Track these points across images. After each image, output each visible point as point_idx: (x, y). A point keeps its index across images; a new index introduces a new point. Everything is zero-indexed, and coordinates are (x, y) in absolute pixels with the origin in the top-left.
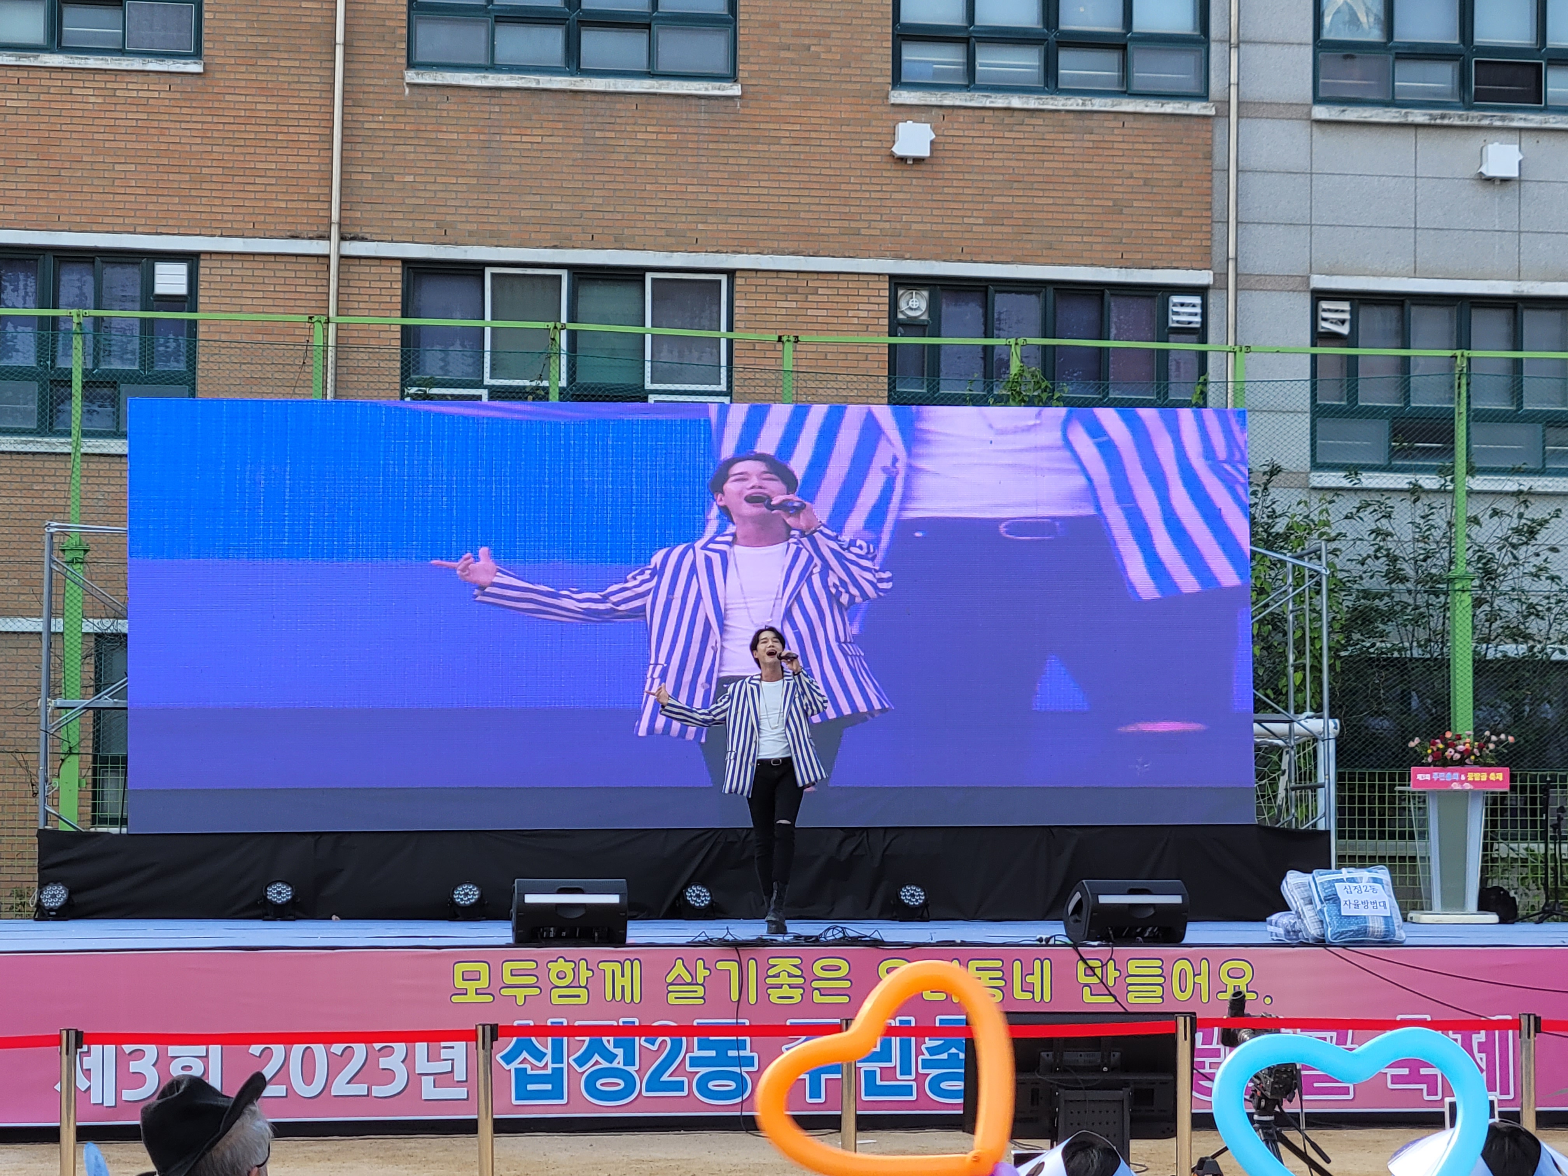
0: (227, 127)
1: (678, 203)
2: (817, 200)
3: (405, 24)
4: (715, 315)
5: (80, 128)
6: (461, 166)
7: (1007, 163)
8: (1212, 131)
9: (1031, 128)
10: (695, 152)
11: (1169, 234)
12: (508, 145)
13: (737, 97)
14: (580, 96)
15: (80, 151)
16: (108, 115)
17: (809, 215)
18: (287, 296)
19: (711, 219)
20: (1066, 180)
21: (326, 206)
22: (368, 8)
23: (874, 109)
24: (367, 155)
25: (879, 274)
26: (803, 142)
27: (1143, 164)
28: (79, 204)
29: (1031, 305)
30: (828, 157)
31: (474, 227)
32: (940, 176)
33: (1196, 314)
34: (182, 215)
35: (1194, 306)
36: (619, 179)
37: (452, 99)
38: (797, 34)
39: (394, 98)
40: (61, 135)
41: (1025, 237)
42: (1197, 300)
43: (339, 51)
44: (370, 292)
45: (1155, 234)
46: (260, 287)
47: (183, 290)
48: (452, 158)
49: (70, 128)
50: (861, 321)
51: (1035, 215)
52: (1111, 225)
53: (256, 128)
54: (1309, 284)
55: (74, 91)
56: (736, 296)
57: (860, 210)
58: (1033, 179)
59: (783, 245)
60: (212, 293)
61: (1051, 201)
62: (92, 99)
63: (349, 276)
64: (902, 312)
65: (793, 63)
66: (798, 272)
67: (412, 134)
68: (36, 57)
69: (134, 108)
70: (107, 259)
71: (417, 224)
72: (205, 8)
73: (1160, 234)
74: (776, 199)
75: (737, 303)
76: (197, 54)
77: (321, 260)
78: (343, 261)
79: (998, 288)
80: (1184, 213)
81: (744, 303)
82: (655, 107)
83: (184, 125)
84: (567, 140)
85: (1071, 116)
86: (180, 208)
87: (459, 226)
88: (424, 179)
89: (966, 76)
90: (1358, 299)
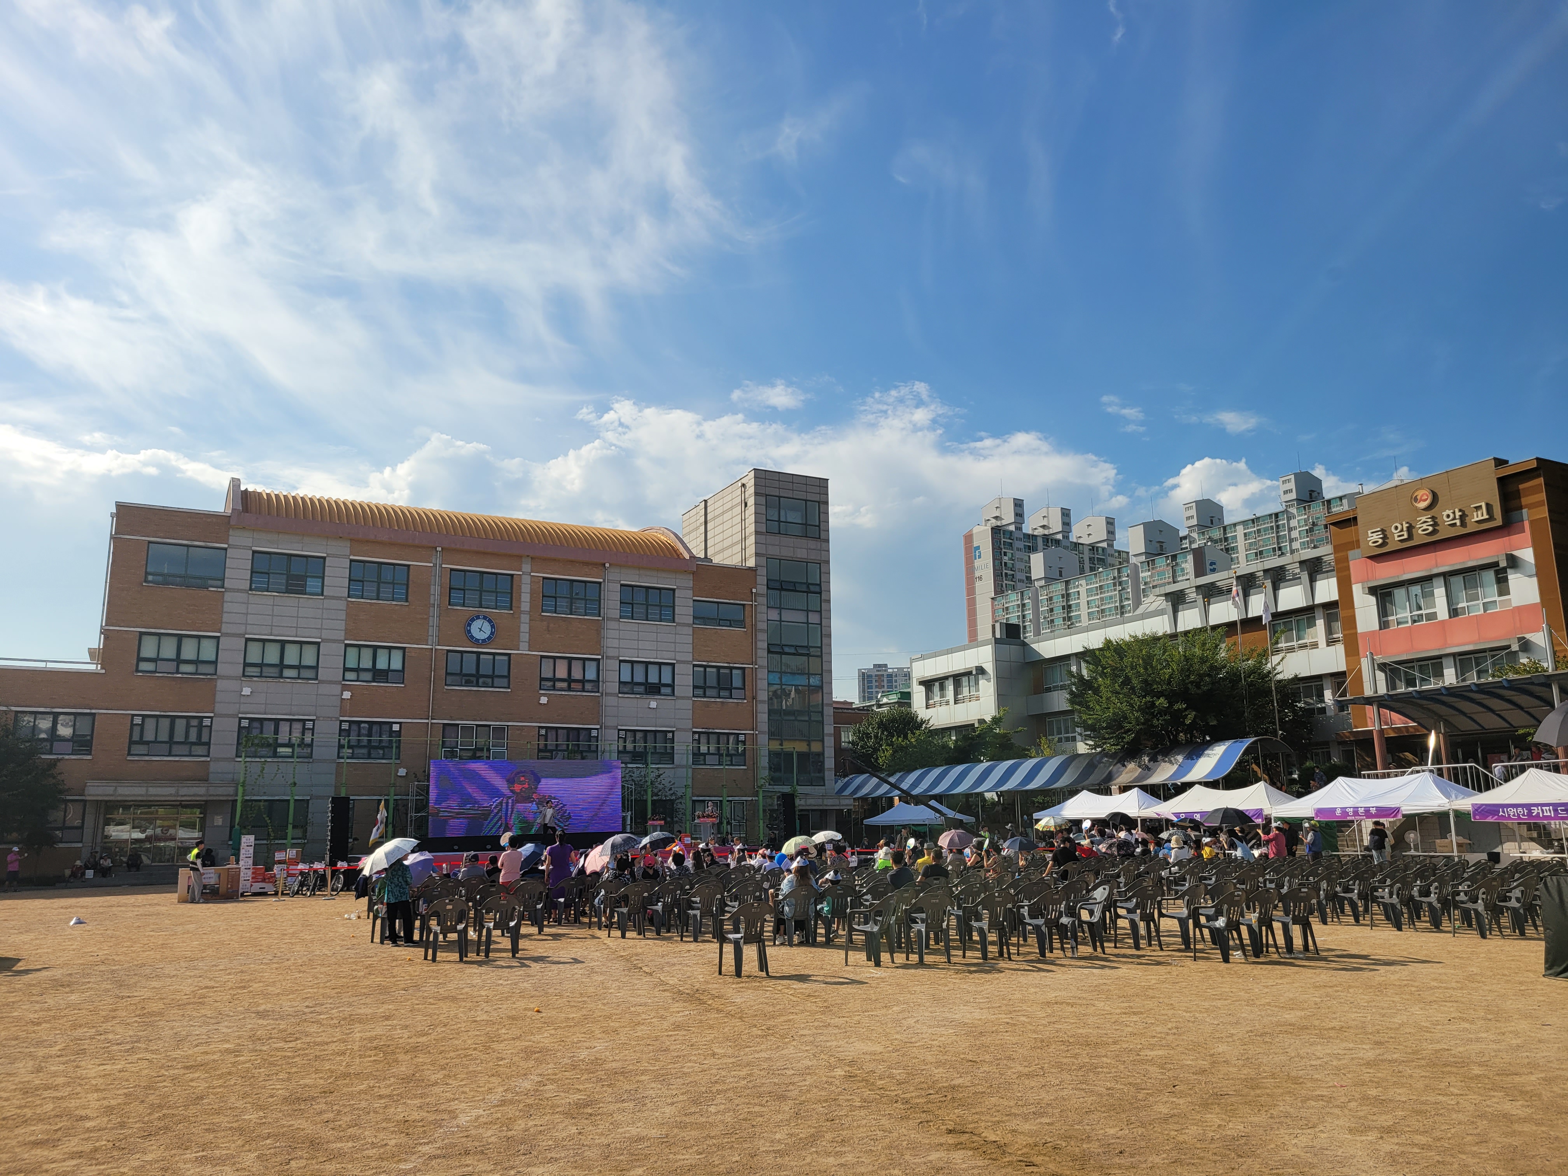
0: (409, 697)
1: (498, 712)
3: (445, 677)
4: (504, 733)
5: (380, 697)
7: (561, 704)
8: (599, 698)
9: (566, 698)
10: (501, 702)
12: (465, 701)
13: (509, 691)
14: (479, 691)
15: (378, 702)
16: (384, 695)
19: (504, 715)
20: (572, 708)
21: (428, 713)
22: (438, 674)
23: (536, 694)
24: (437, 703)
25: (536, 726)
26: (522, 700)
27: (587, 705)
28: (376, 713)
29: (565, 732)
30: (527, 703)
31: (457, 717)
32: (549, 707)
33: (596, 733)
36: (487, 707)
37: (453, 692)
38: (521, 679)
39: (443, 691)
40: (375, 699)
41: (564, 719)
43: (432, 682)
44: (437, 730)
46: (414, 729)
47: (398, 730)
48: (453, 703)
49: (377, 697)
50: (532, 735)
51: (567, 715)
52: (581, 717)
53: (415, 697)
54: (618, 728)
56: (509, 730)
57: (533, 714)
58: (565, 707)
59: (518, 720)
60: (404, 730)
61: (569, 712)
62: (381, 692)
63: (432, 727)
64: (540, 733)
65: (520, 685)
66: (521, 726)
67: (447, 699)
68: (370, 683)
69: (390, 694)
70: (383, 724)
71: (446, 716)
72: (405, 673)
73: (590, 719)
74: (517, 712)
76: (403, 683)
77: (427, 724)
79: (559, 730)
80: (595, 714)
82: (493, 693)
83: (400, 697)
84: (475, 700)
85: (573, 695)
86: (398, 714)
87: (454, 717)
88: (449, 708)
89: (554, 688)
90: (626, 730)
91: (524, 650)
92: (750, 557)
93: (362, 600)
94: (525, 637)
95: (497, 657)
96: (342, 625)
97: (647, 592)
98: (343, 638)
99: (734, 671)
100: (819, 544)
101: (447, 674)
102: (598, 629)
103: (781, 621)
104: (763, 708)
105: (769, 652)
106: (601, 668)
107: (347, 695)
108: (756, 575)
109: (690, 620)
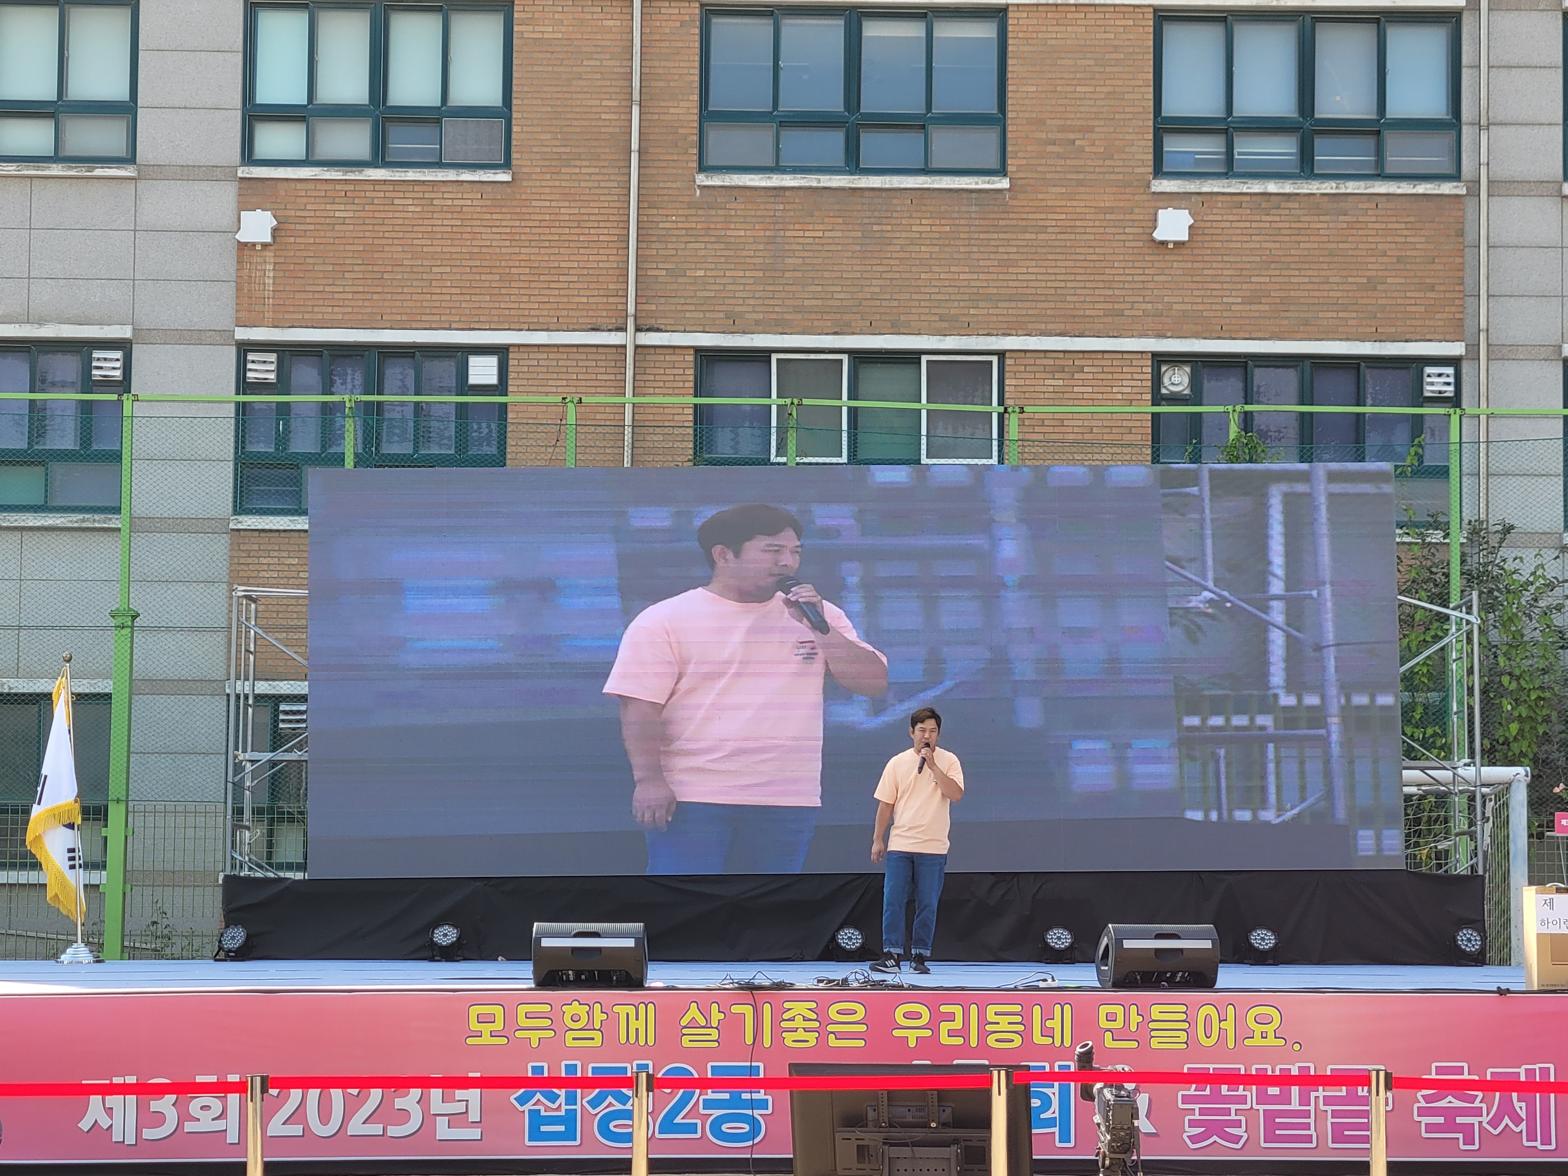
0: (534, 230)
1: (951, 290)
2: (1082, 285)
3: (696, 131)
4: (987, 394)
5: (401, 235)
6: (748, 260)
7: (1264, 245)
8: (1463, 210)
9: (1287, 212)
10: (966, 242)
11: (1422, 309)
12: (792, 240)
13: (1006, 189)
14: (859, 193)
15: (400, 255)
16: (426, 222)
17: (1075, 299)
18: (589, 383)
19: (982, 304)
20: (1321, 259)
21: (623, 300)
22: (662, 117)
23: (1137, 197)
24: (661, 252)
25: (1142, 352)
26: (1069, 230)
27: (1396, 243)
28: (399, 304)
29: (1290, 377)
30: (1093, 244)
31: (761, 316)
32: (1200, 258)
33: (1449, 384)
34: (494, 312)
35: (1448, 376)
36: (895, 268)
37: (740, 200)
38: (1063, 129)
39: (686, 199)
40: (384, 242)
41: (1283, 314)
42: (1450, 371)
43: (634, 157)
44: (665, 378)
45: (1408, 308)
46: (564, 376)
47: (494, 380)
48: (739, 253)
49: (393, 235)
50: (1125, 396)
51: (1292, 293)
52: (1365, 301)
53: (560, 231)
54: (1561, 352)
55: (396, 202)
56: (1007, 375)
57: (1123, 292)
58: (1290, 259)
59: (1049, 326)
60: (519, 382)
61: (1307, 280)
62: (412, 209)
63: (645, 364)
64: (1165, 387)
65: (1058, 156)
66: (1064, 352)
67: (703, 233)
68: (360, 172)
69: (450, 216)
70: (425, 354)
71: (708, 315)
72: (514, 122)
73: (1413, 309)
74: (1043, 284)
75: (1007, 382)
76: (507, 165)
77: (619, 350)
78: (639, 350)
79: (1257, 363)
80: (1437, 288)
81: (1013, 382)
82: (928, 202)
83: (494, 230)
84: (846, 234)
85: (1326, 199)
86: (491, 305)
87: (747, 316)
88: (714, 273)
89: (1225, 165)
95: (945, 31)
101: (709, 115)
106: (1464, 59)
107: (259, 226)
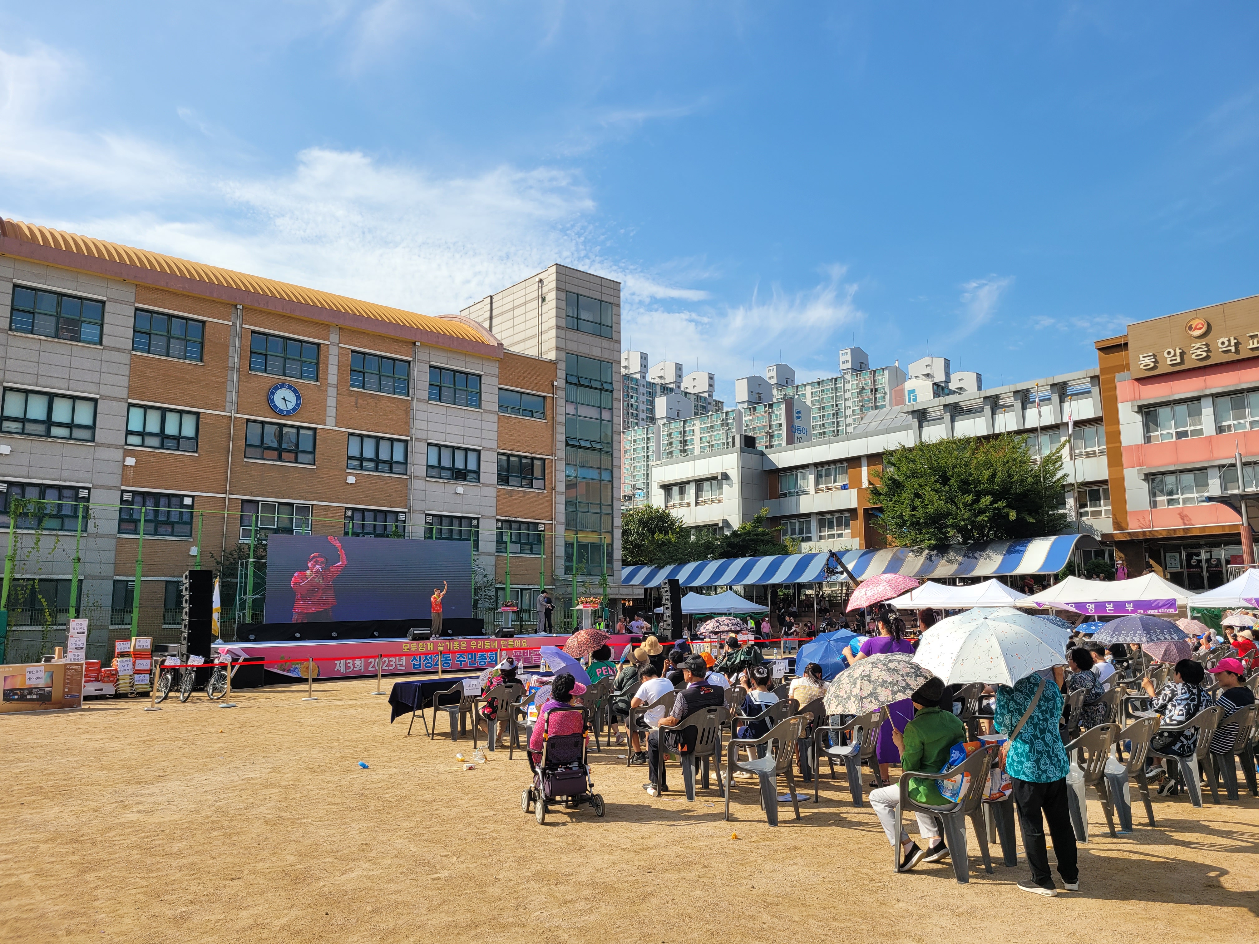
0: (203, 469)
1: (302, 490)
3: (245, 448)
4: (309, 514)
6: (256, 480)
7: (370, 485)
9: (372, 478)
10: (306, 480)
11: (400, 501)
13: (314, 468)
14: (281, 466)
15: (168, 471)
16: (175, 464)
19: (308, 494)
20: (380, 489)
21: (226, 487)
22: (237, 444)
23: (343, 473)
24: (235, 476)
25: (342, 507)
26: (328, 479)
27: (394, 487)
28: (167, 483)
30: (334, 482)
31: (257, 493)
32: (357, 487)
33: (404, 518)
34: (190, 487)
36: (289, 484)
37: (253, 465)
38: (328, 456)
39: (242, 464)
40: (164, 468)
41: (371, 500)
42: (404, 515)
43: (230, 453)
44: (234, 506)
45: (396, 501)
46: (209, 504)
47: (190, 504)
48: (253, 478)
50: (338, 516)
51: (374, 496)
52: (388, 499)
53: (209, 469)
54: (425, 512)
55: (166, 458)
56: (313, 510)
57: (340, 494)
59: (323, 500)
60: (197, 505)
61: (377, 493)
62: (171, 460)
63: (230, 502)
64: (347, 515)
65: (326, 462)
66: (326, 505)
67: (246, 472)
68: (158, 450)
69: (181, 463)
70: (172, 496)
71: (244, 491)
72: (198, 441)
74: (322, 490)
76: (196, 452)
77: (224, 498)
78: (229, 499)
79: (366, 511)
80: (403, 497)
81: (315, 512)
82: (296, 469)
83: (193, 467)
84: (279, 475)
85: (380, 476)
87: (254, 492)
88: (247, 482)
89: (361, 467)
90: (433, 516)
91: (330, 424)
92: (550, 350)
93: (150, 355)
94: (331, 412)
95: (302, 431)
96: (125, 381)
97: (454, 375)
98: (125, 396)
99: (535, 462)
100: (612, 343)
101: (247, 445)
102: (408, 409)
103: (577, 415)
104: (560, 500)
105: (567, 444)
106: (409, 450)
107: (130, 461)
108: (556, 369)
109: (497, 409)
